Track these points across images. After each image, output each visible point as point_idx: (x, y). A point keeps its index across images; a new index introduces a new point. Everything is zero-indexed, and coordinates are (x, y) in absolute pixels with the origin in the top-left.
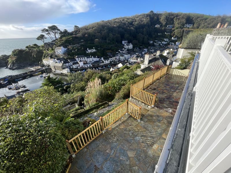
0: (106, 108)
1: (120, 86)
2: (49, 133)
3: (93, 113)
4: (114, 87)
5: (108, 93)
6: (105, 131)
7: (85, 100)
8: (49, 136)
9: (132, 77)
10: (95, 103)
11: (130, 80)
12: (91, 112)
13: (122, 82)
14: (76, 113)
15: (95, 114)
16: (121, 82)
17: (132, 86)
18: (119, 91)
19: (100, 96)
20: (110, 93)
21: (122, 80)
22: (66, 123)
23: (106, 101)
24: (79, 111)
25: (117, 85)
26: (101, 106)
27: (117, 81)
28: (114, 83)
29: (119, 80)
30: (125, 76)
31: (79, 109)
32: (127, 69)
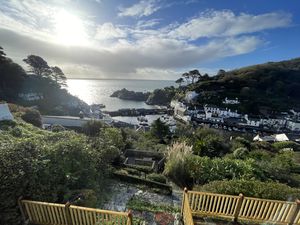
0: (159, 197)
9: (265, 173)
11: (251, 177)
12: (139, 186)
16: (229, 169)
25: (215, 169)
26: (156, 188)
32: (294, 150)
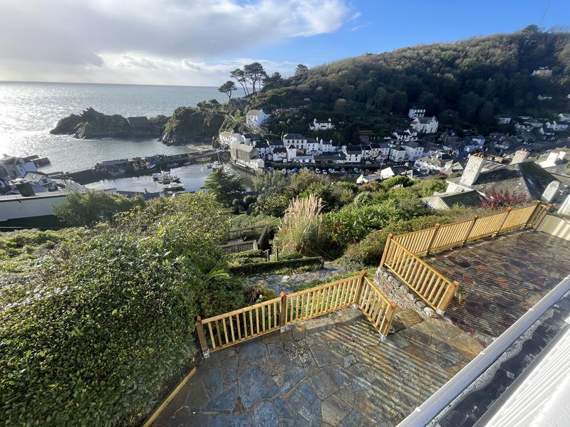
0: (314, 274)
1: (366, 227)
2: (170, 291)
3: (281, 274)
4: (349, 225)
5: (331, 237)
6: (288, 329)
7: (276, 238)
8: (168, 296)
9: (408, 212)
10: (292, 252)
11: (398, 219)
12: (277, 272)
13: (375, 219)
14: (246, 262)
15: (286, 277)
16: (372, 218)
17: (392, 238)
18: (358, 241)
19: (310, 239)
20: (335, 237)
21: (377, 214)
22: (213, 280)
23: (320, 257)
24: (255, 260)
25: (358, 222)
26: (304, 266)
27: (361, 213)
28: (351, 216)
29: (369, 212)
30: (387, 206)
31: (257, 256)
32: (404, 186)
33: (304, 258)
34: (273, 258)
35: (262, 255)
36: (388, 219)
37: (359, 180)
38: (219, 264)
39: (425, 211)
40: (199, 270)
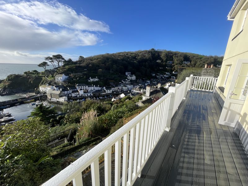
1: (117, 118)
3: (81, 150)
4: (110, 119)
5: (103, 126)
7: (78, 134)
9: (131, 109)
10: (86, 137)
11: (128, 113)
12: (80, 150)
13: (120, 114)
14: (61, 150)
15: (84, 151)
16: (119, 114)
17: (125, 120)
18: (115, 125)
19: (94, 129)
20: (105, 126)
21: (120, 112)
23: (99, 136)
24: (66, 148)
25: (114, 117)
26: (93, 143)
27: (114, 113)
28: (111, 115)
29: (117, 112)
30: (124, 108)
31: (67, 146)
32: (129, 100)
33: (93, 139)
34: (76, 144)
35: (71, 144)
36: (125, 114)
37: (113, 100)
38: (44, 154)
39: (137, 107)
40: (31, 161)
